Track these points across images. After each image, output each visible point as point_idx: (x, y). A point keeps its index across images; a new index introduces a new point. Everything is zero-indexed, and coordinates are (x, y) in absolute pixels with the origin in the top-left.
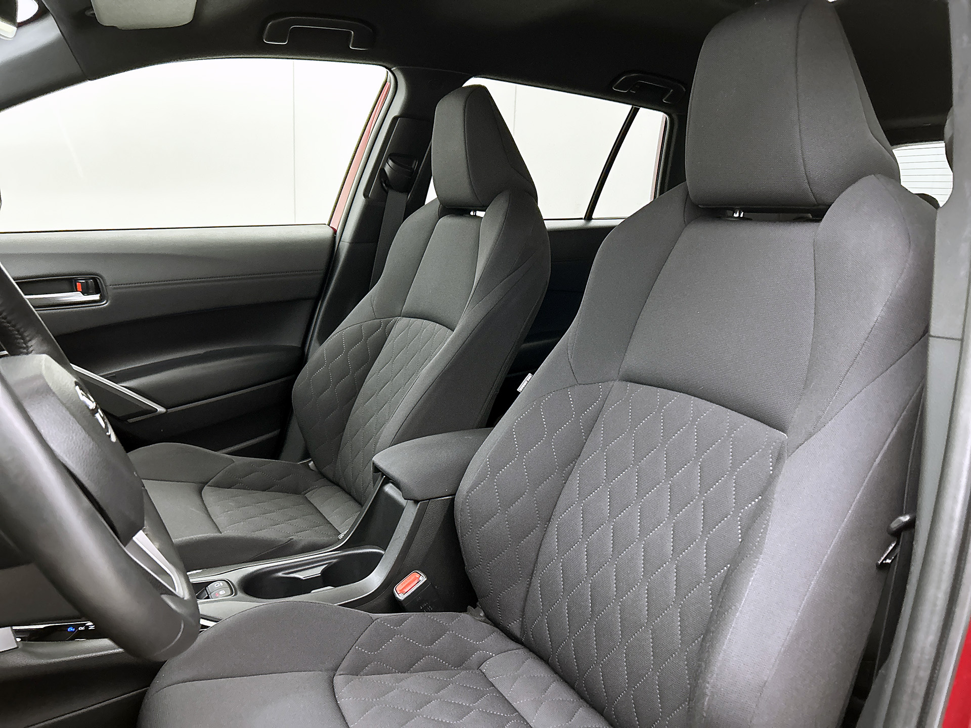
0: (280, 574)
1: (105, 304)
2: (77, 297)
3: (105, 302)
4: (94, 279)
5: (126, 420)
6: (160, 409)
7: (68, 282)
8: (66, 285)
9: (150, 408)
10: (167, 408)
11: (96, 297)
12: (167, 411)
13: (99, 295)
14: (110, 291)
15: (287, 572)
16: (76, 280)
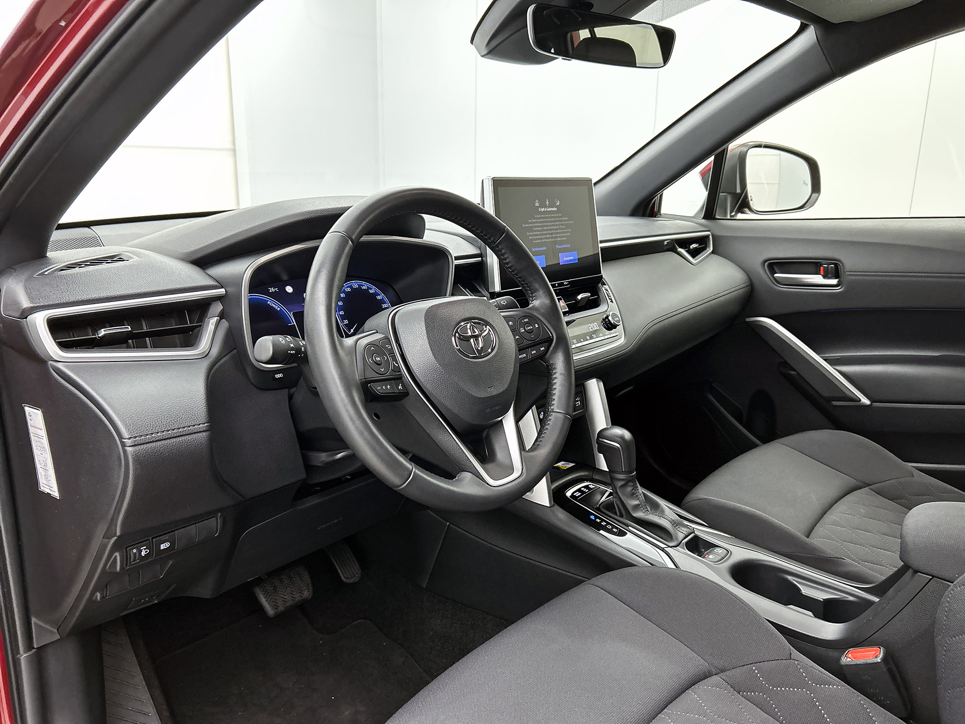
0: (790, 578)
1: (838, 290)
2: (818, 279)
3: (838, 288)
4: (836, 265)
5: (830, 401)
6: (865, 401)
7: (813, 266)
8: (812, 268)
9: (855, 397)
10: (872, 401)
11: (834, 282)
12: (872, 404)
13: (837, 280)
14: (846, 278)
15: (799, 580)
16: (821, 265)
